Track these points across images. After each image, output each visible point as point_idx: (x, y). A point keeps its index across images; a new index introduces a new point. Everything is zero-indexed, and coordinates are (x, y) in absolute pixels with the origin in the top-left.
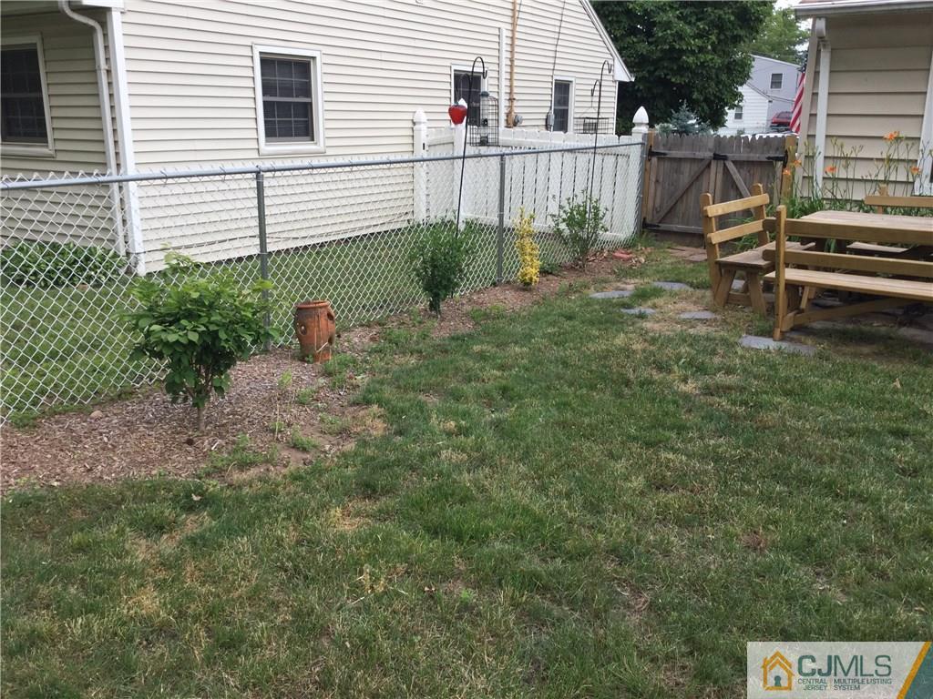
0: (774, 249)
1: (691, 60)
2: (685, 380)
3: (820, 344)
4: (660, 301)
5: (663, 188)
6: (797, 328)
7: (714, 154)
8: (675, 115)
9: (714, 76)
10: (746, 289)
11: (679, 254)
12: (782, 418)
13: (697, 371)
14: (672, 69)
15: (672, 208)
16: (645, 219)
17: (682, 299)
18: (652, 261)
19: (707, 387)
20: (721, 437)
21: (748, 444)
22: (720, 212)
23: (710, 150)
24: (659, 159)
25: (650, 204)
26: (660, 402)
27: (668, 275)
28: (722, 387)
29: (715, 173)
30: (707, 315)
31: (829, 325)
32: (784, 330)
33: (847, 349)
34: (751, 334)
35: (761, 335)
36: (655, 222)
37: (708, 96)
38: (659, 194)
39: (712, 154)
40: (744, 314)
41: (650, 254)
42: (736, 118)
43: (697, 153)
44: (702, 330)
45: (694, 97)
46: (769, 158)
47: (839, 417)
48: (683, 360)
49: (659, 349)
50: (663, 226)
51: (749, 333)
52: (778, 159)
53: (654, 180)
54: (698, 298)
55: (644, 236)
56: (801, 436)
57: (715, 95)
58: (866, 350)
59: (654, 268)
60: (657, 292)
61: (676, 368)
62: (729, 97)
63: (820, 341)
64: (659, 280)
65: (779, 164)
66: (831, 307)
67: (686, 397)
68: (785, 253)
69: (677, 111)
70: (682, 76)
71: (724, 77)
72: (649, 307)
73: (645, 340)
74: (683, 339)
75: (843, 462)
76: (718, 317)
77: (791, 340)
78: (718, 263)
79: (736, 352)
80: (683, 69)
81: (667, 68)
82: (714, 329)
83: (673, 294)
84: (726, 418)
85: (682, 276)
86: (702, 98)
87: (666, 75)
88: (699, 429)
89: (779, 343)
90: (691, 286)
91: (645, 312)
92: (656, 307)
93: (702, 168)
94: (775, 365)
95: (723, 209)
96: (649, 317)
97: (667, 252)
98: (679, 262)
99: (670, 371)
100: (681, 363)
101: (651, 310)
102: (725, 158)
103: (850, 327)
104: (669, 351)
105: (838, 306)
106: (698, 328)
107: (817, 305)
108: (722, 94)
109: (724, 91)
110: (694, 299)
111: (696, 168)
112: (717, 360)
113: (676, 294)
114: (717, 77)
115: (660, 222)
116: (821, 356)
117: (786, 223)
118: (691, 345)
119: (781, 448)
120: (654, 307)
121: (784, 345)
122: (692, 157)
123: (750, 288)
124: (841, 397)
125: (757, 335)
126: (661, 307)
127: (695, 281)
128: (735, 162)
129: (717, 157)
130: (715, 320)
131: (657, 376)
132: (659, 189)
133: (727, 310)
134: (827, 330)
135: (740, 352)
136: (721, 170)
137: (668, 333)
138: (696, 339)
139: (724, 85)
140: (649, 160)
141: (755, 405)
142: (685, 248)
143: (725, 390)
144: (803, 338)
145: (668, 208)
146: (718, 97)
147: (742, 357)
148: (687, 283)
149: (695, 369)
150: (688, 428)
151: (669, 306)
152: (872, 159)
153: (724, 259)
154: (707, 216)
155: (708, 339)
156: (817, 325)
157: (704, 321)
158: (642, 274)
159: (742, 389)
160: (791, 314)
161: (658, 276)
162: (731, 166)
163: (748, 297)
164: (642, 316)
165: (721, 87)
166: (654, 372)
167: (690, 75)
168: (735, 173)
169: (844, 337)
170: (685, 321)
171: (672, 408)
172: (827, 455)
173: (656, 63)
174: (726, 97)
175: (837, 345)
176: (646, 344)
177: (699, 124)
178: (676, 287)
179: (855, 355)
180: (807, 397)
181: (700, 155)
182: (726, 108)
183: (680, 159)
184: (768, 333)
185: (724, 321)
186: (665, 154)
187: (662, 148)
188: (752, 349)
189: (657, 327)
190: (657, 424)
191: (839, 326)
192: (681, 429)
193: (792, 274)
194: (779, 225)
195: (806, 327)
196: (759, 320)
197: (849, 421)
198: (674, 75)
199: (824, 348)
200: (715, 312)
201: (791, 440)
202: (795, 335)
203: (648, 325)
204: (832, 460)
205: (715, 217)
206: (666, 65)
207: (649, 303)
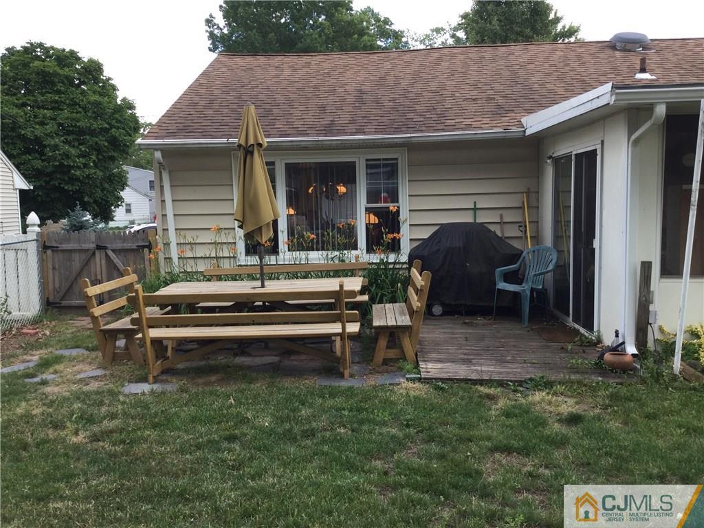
0: (138, 316)
1: (78, 173)
2: (76, 433)
3: (182, 380)
4: (59, 367)
5: (60, 273)
6: (166, 371)
7: (97, 246)
8: (71, 213)
9: (99, 185)
10: (126, 348)
11: (78, 323)
12: (150, 448)
13: (86, 423)
14: (64, 180)
15: (69, 289)
16: (48, 298)
17: (80, 361)
18: (57, 332)
19: (95, 435)
20: (102, 476)
21: (122, 476)
22: (98, 292)
23: (93, 243)
24: (53, 251)
25: (51, 287)
26: (52, 458)
27: (68, 343)
28: (106, 432)
29: (99, 259)
30: (99, 372)
31: (188, 364)
32: (155, 375)
33: (200, 381)
34: (132, 382)
35: (139, 382)
36: (57, 301)
37: (97, 199)
38: (57, 278)
39: (95, 246)
40: (127, 367)
41: (55, 326)
42: (126, 212)
43: (83, 245)
44: (94, 386)
45: (86, 200)
46: (138, 246)
47: (191, 436)
48: (75, 416)
49: (56, 410)
50: (64, 303)
51: (130, 381)
52: (144, 247)
53: (51, 267)
54: (92, 359)
55: (49, 312)
56: (163, 459)
57: (102, 199)
58: (213, 378)
59: (57, 339)
60: (58, 360)
61: (68, 424)
62: (113, 199)
63: (181, 378)
64: (61, 349)
65: (146, 250)
66: (191, 350)
67: (76, 447)
68: (147, 318)
69: (73, 211)
70: (72, 185)
71: (106, 186)
72: (51, 373)
73: (44, 404)
74: (78, 397)
75: (192, 472)
76: (108, 372)
77: (162, 381)
78: (102, 330)
79: (119, 400)
80: (73, 180)
81: (60, 179)
82: (103, 383)
83: (72, 359)
84: (108, 457)
85: (79, 343)
86: (92, 201)
87: (59, 184)
88: (85, 474)
89: (151, 386)
90: (87, 350)
91: (46, 379)
92: (57, 372)
93: (90, 256)
94: (147, 405)
95: (101, 289)
96: (51, 382)
97: (69, 323)
98: (79, 331)
99: (64, 428)
100: (73, 418)
101: (53, 376)
102: (105, 248)
103: (203, 363)
104: (64, 411)
105: (195, 349)
106: (91, 385)
107: (181, 350)
108: (108, 198)
109: (108, 195)
110: (89, 360)
111: (84, 256)
112: (104, 409)
113: (74, 359)
114: (102, 185)
115: (61, 300)
116: (182, 390)
117: (143, 297)
118: (83, 401)
119: (148, 473)
120: (56, 372)
121: (155, 387)
122: (80, 248)
123: (129, 346)
124: (193, 420)
125: (136, 382)
126: (61, 372)
127: (90, 345)
128: (113, 251)
129: (99, 247)
130: (105, 375)
131: (51, 434)
132: (57, 273)
133: (114, 365)
134: (187, 368)
135: (121, 398)
136: (103, 256)
137: (64, 394)
138: (88, 395)
139: (108, 191)
140: (45, 252)
141: (131, 441)
142: (84, 318)
143: (109, 433)
144: (169, 378)
145: (67, 288)
146: (104, 200)
147: (124, 403)
148: (84, 348)
149: (84, 421)
150: (75, 475)
151: (67, 370)
152: (205, 243)
153: (106, 327)
154: (88, 296)
155: (98, 393)
156: (180, 366)
157: (96, 378)
158: (46, 345)
159: (121, 430)
160: (159, 362)
161: (60, 346)
162: (111, 253)
163: (129, 354)
164: (44, 383)
165: (105, 192)
166: (50, 432)
167: (79, 184)
168: (115, 259)
169: (198, 372)
170: (81, 381)
171: (62, 461)
172: (181, 469)
173: (49, 175)
174: (111, 199)
175: (194, 379)
176: (45, 408)
177: (93, 219)
178: (75, 352)
179: (206, 384)
180: (169, 425)
181: (85, 246)
182: (113, 208)
183: (70, 251)
184: (144, 379)
185: (112, 375)
186: (57, 247)
187: (54, 242)
188: (132, 394)
189: (56, 389)
190: (49, 478)
191: (194, 364)
192: (69, 477)
193: (154, 333)
194: (138, 299)
195: (173, 369)
196: (139, 370)
197: (197, 438)
198: (67, 184)
199: (184, 384)
200: (105, 368)
201: (155, 464)
202: (164, 377)
203: (48, 389)
204: (184, 472)
205: (95, 296)
206: (58, 176)
207: (51, 370)
